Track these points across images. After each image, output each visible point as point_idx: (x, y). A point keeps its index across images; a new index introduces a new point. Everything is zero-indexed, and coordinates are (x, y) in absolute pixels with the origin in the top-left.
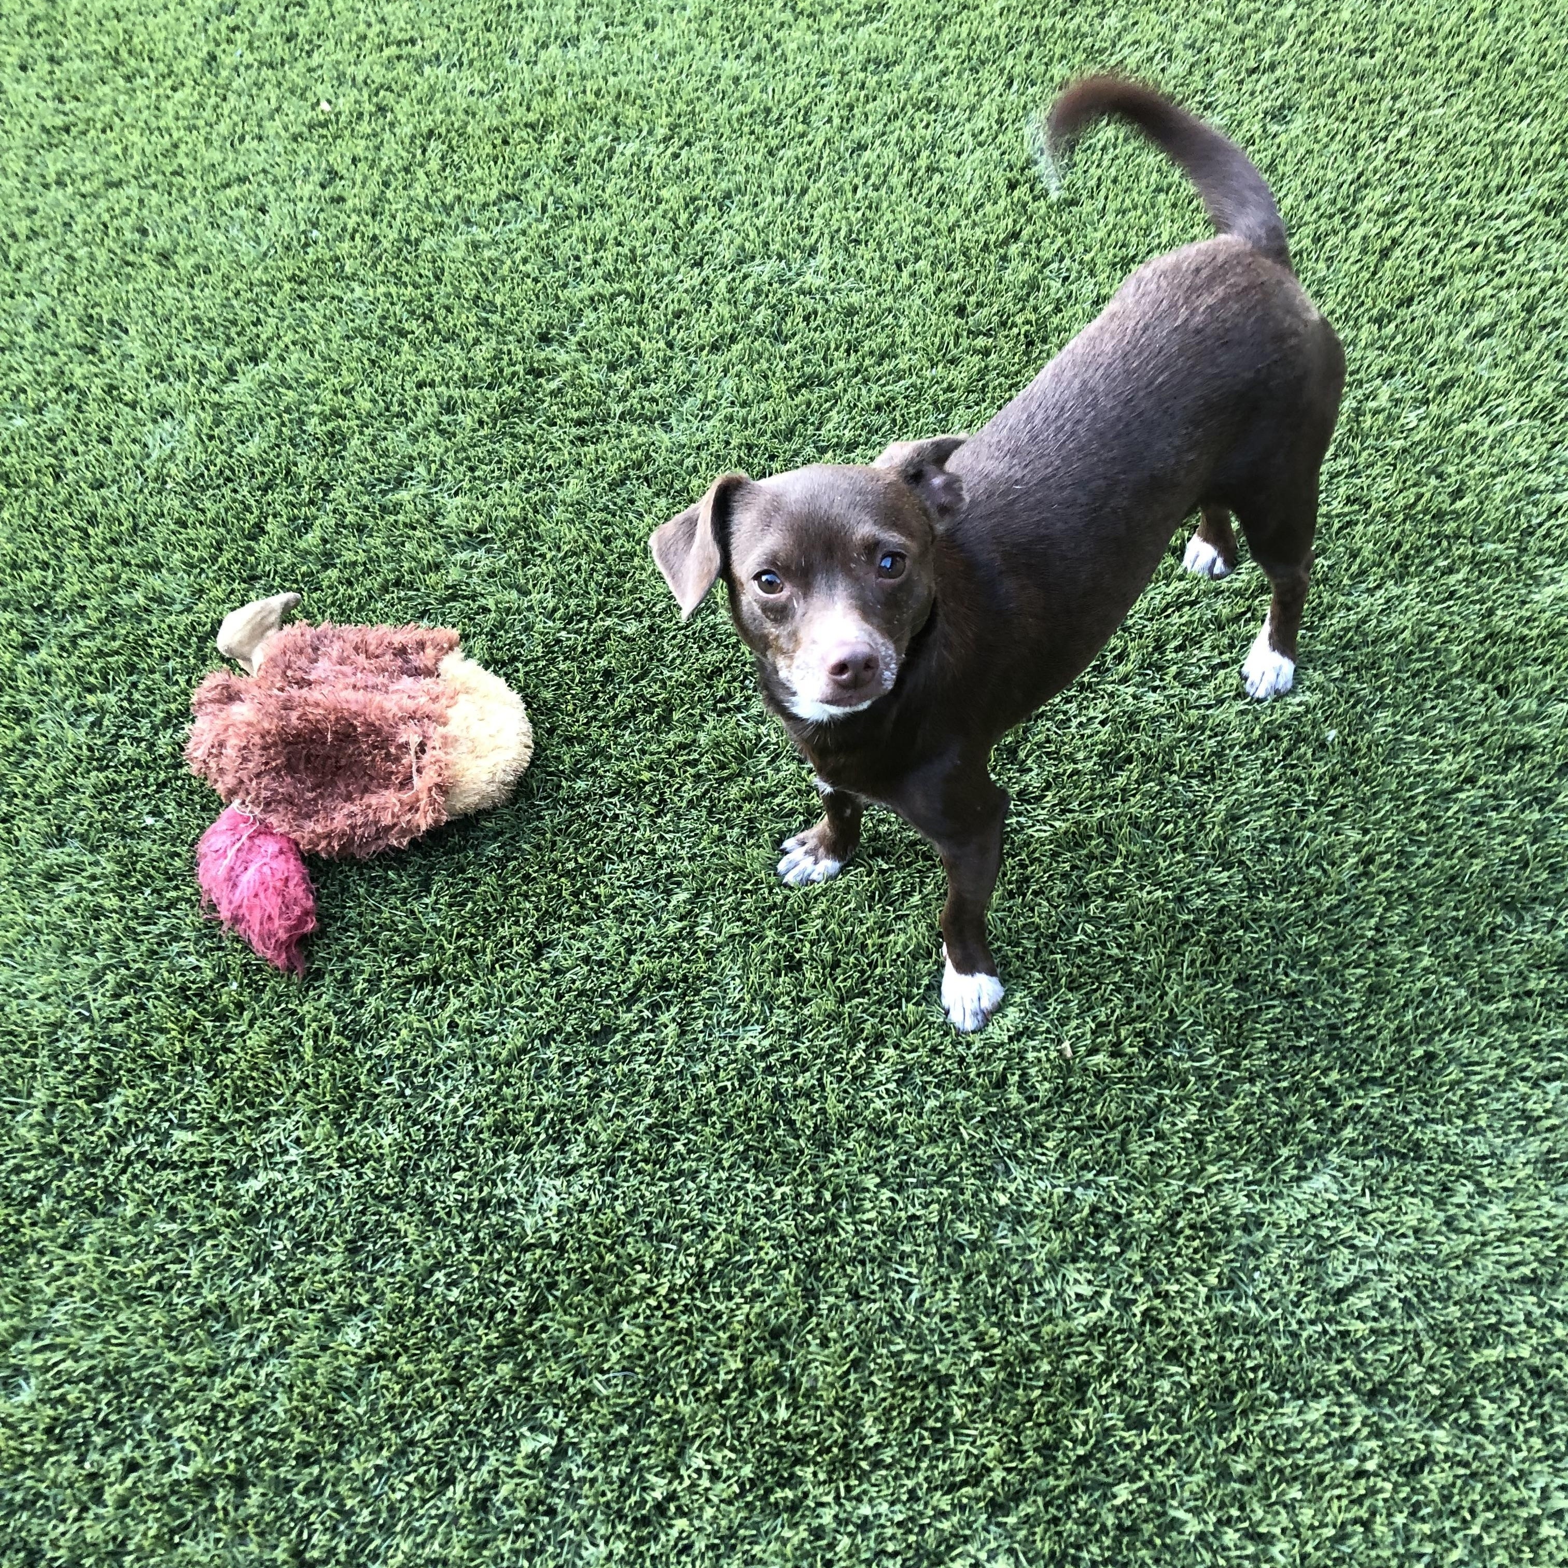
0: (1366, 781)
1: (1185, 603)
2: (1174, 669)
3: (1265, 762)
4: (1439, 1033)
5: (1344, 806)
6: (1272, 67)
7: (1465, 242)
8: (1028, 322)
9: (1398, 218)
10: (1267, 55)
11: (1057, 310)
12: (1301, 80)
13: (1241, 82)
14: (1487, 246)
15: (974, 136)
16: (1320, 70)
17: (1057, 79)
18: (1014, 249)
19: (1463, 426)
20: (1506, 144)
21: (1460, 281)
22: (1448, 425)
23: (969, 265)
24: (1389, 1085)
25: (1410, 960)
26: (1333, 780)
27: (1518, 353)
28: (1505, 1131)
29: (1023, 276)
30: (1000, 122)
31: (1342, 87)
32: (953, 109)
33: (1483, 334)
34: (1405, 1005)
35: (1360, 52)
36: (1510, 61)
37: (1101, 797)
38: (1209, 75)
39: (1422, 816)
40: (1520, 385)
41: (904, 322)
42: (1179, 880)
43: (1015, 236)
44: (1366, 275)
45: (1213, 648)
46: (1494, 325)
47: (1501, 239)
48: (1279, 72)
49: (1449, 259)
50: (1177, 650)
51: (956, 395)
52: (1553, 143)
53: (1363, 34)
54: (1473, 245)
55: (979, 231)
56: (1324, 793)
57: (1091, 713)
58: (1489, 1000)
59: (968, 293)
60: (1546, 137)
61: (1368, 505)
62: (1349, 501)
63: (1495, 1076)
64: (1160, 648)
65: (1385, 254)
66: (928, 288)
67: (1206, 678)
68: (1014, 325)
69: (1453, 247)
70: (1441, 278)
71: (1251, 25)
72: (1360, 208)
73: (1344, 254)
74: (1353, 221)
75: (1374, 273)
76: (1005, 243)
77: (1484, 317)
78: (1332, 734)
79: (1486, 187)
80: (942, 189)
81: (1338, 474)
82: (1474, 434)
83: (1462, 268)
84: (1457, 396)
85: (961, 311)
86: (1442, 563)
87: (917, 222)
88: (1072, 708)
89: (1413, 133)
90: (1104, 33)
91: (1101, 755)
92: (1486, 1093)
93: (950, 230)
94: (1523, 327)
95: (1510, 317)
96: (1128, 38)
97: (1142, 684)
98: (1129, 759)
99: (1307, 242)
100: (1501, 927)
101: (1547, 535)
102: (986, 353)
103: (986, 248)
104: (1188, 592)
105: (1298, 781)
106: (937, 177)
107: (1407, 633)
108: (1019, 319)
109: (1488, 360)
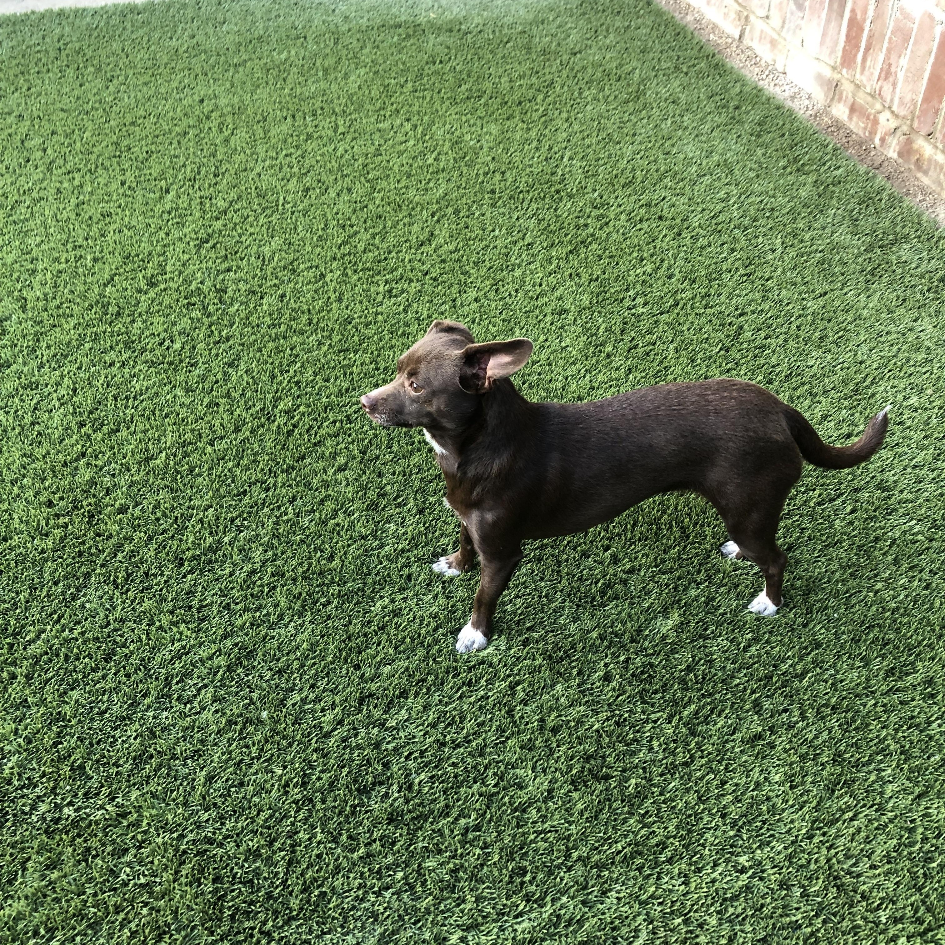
0: (284, 737)
1: (183, 654)
2: (176, 696)
3: (229, 739)
4: (327, 878)
5: (272, 755)
6: (228, 339)
7: (331, 420)
8: (90, 504)
9: (296, 413)
10: (224, 333)
11: (107, 494)
12: (243, 345)
13: (211, 350)
14: (342, 422)
15: (59, 400)
16: (253, 337)
17: (108, 362)
18: (82, 462)
19: (333, 521)
20: (348, 366)
21: (329, 443)
22: (325, 522)
23: (55, 476)
24: (300, 919)
25: (310, 839)
26: (267, 741)
27: (360, 476)
28: (363, 927)
29: (87, 478)
30: (74, 390)
31: (265, 346)
32: (47, 385)
33: (341, 469)
34: (308, 868)
35: (274, 326)
36: (350, 323)
37: (134, 784)
38: (194, 348)
39: (315, 750)
40: (360, 494)
41: (15, 516)
42: (179, 825)
43: (83, 455)
44: (278, 447)
45: (198, 677)
46: (346, 464)
47: (348, 416)
48: (232, 342)
49: (323, 432)
50: (177, 683)
51: (45, 555)
52: (371, 363)
53: (275, 316)
54: (334, 422)
55: (60, 456)
56: (262, 750)
57: (129, 733)
58: (353, 851)
59: (54, 493)
60: (368, 361)
61: (283, 575)
62: (273, 575)
63: (357, 896)
64: (168, 684)
65: (290, 433)
66: (29, 494)
67: (195, 696)
68: (82, 507)
69: (325, 424)
70: (319, 442)
71: (215, 318)
72: (277, 411)
73: (268, 437)
74: (272, 418)
75: (284, 445)
76: (77, 460)
77: (341, 460)
78: (265, 714)
79: (340, 390)
80: (39, 434)
81: (267, 561)
82: (338, 525)
83: (329, 435)
84: (329, 506)
85: (50, 504)
86: (323, 600)
87: (25, 455)
88: (118, 733)
89: (302, 366)
90: (135, 331)
91: (134, 759)
92: (354, 907)
93: (44, 457)
94: (361, 462)
95: (354, 458)
96: (147, 333)
97: (159, 708)
98: (151, 757)
99: (248, 433)
100: (358, 805)
101: (377, 574)
102: (66, 526)
103: (65, 464)
104: (184, 647)
105: (247, 747)
106: (37, 427)
107: (305, 645)
108: (84, 503)
109: (344, 483)
